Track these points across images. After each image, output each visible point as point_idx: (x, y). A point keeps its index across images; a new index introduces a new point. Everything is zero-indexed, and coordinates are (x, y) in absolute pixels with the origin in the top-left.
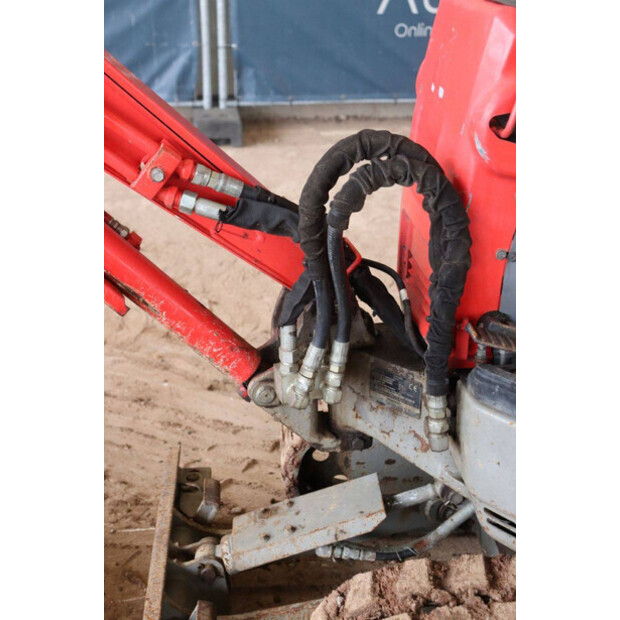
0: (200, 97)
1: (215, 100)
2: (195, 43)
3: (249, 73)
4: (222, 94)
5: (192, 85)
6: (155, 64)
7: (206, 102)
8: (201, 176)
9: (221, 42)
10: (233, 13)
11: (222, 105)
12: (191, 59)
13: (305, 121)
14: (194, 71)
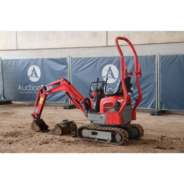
0: (155, 108)
1: (158, 109)
2: (154, 100)
3: (163, 105)
4: (159, 108)
7: (156, 109)
8: (81, 100)
9: (159, 100)
10: (160, 95)
11: (159, 110)
12: (154, 102)
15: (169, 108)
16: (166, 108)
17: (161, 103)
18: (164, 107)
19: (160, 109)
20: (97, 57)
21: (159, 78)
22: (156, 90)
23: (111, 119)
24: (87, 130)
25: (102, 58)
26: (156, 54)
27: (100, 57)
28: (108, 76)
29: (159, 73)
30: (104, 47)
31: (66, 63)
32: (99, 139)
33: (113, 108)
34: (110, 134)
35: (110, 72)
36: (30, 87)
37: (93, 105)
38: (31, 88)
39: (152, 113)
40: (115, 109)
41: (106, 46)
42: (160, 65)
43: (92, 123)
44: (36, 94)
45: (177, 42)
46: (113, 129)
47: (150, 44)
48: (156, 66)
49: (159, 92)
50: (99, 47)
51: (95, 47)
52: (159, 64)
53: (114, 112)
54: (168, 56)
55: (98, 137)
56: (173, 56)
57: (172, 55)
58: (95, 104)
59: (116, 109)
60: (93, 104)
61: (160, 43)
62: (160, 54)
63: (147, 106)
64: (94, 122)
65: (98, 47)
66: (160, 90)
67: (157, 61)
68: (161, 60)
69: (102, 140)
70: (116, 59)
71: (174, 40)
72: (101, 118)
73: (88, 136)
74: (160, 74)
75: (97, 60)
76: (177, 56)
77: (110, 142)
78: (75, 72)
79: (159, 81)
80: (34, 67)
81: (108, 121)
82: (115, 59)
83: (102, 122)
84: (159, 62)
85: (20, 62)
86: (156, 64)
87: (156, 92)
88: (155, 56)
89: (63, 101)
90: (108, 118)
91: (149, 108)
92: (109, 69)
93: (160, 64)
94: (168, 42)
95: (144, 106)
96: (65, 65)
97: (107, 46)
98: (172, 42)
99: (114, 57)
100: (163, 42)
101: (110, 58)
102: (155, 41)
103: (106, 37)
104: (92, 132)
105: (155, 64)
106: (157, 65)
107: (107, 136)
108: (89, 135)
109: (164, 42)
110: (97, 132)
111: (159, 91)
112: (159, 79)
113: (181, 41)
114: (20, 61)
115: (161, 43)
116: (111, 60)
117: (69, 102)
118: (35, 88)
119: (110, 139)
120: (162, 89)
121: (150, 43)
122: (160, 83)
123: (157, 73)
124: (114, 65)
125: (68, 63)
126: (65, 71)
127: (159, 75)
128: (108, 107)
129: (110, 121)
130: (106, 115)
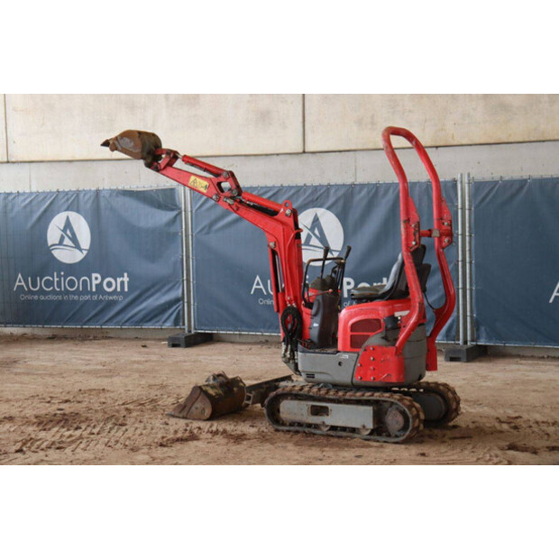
0: (459, 340)
1: (465, 342)
3: (483, 329)
4: (469, 338)
5: (453, 333)
7: (461, 342)
9: (468, 314)
10: (474, 300)
11: (469, 343)
12: (453, 321)
14: (455, 327)
15: (501, 338)
16: (489, 338)
17: (476, 325)
18: (483, 334)
19: (472, 341)
20: (274, 187)
21: (467, 248)
23: (372, 368)
24: (295, 403)
25: (290, 188)
26: (459, 176)
27: (285, 184)
28: (311, 243)
29: (467, 234)
30: (293, 156)
31: (176, 205)
32: (333, 428)
33: (376, 337)
34: (369, 410)
35: (316, 232)
36: (56, 279)
37: (310, 328)
38: (59, 283)
39: (451, 355)
40: (383, 338)
41: (301, 150)
42: (470, 210)
43: (311, 379)
44: (73, 300)
45: (521, 140)
46: (377, 395)
47: (437, 147)
48: (460, 211)
49: (468, 292)
50: (278, 155)
51: (267, 155)
52: (467, 207)
53: (379, 346)
54: (497, 182)
55: (330, 420)
56: (511, 183)
57: (507, 178)
58: (316, 325)
59: (385, 338)
60: (312, 324)
61: (470, 143)
62: (471, 176)
64: (316, 376)
65: (275, 156)
66: (471, 285)
67: (463, 198)
68: (473, 196)
69: (344, 429)
70: (336, 191)
71: (510, 135)
72: (340, 364)
73: (298, 418)
74: (470, 236)
75: (274, 194)
76: (523, 182)
77: (370, 434)
78: (204, 232)
79: (470, 257)
80: (68, 217)
81: (362, 372)
82: (332, 191)
83: (344, 376)
84: (470, 201)
85: (21, 203)
86: (460, 206)
87: (461, 291)
88: (455, 182)
89: (165, 321)
90: (363, 365)
92: (313, 222)
93: (470, 206)
94: (492, 142)
96: (173, 210)
97: (304, 152)
98: (506, 140)
99: (329, 187)
100: (478, 142)
101: (316, 188)
102: (453, 137)
103: (301, 125)
104: (313, 406)
105: (457, 206)
106: (463, 208)
107: (360, 417)
108: (302, 415)
109: (482, 141)
110: (329, 405)
111: (468, 287)
112: (470, 250)
113: (533, 139)
114: (22, 198)
115: (471, 145)
116: (319, 194)
117: (184, 324)
118: (72, 284)
119: (370, 426)
120: (476, 283)
121: (438, 144)
122: (471, 263)
123: (462, 234)
124: (328, 209)
125: (180, 204)
126: (172, 230)
127: (467, 238)
128: (365, 334)
129: (369, 372)
130: (356, 355)
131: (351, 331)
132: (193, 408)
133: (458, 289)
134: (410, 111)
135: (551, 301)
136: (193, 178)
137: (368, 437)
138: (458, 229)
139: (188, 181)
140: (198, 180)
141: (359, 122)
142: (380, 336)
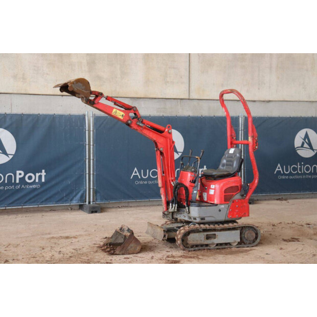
0: (86, 202)
1: (89, 203)
2: (85, 188)
3: (98, 195)
4: (91, 200)
5: (84, 199)
6: (74, 193)
7: (87, 203)
9: (91, 187)
10: (95, 180)
11: (91, 203)
12: (84, 192)
13: (111, 208)
14: (84, 195)
15: (107, 199)
16: (102, 199)
17: (95, 192)
18: (98, 197)
19: (93, 201)
21: (91, 152)
22: (87, 172)
23: (237, 211)
24: (197, 235)
26: (87, 113)
29: (91, 144)
32: (217, 245)
33: (238, 195)
34: (238, 232)
37: (192, 194)
39: (92, 210)
42: (93, 131)
43: (203, 221)
48: (87, 132)
49: (92, 175)
52: (91, 129)
54: (106, 117)
55: (216, 241)
60: (193, 191)
62: (94, 113)
63: (71, 200)
64: (206, 219)
67: (89, 125)
68: (95, 124)
70: (11, 118)
72: (220, 210)
73: (199, 243)
74: (93, 145)
77: (238, 244)
79: (93, 157)
83: (222, 217)
86: (87, 129)
87: (87, 175)
88: (84, 116)
90: (232, 210)
91: (75, 202)
93: (93, 129)
95: (67, 200)
99: (5, 115)
104: (207, 235)
106: (89, 131)
107: (233, 237)
108: (201, 240)
110: (216, 233)
111: (92, 173)
112: (93, 153)
119: (239, 240)
120: (96, 171)
122: (93, 160)
123: (88, 144)
124: (5, 129)
128: (231, 194)
129: (235, 213)
130: (228, 205)
131: (225, 193)
132: (129, 247)
133: (86, 174)
134: (47, 74)
135: (131, 178)
136: (114, 110)
137: (237, 246)
138: (86, 142)
139: (112, 111)
140: (118, 111)
141: (15, 77)
142: (239, 194)
